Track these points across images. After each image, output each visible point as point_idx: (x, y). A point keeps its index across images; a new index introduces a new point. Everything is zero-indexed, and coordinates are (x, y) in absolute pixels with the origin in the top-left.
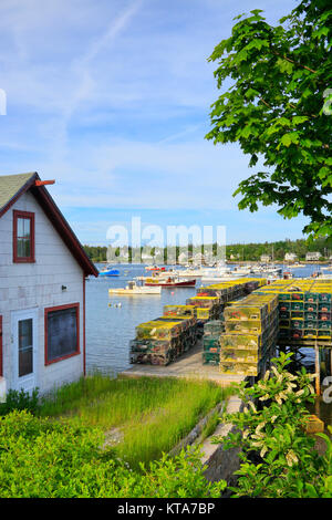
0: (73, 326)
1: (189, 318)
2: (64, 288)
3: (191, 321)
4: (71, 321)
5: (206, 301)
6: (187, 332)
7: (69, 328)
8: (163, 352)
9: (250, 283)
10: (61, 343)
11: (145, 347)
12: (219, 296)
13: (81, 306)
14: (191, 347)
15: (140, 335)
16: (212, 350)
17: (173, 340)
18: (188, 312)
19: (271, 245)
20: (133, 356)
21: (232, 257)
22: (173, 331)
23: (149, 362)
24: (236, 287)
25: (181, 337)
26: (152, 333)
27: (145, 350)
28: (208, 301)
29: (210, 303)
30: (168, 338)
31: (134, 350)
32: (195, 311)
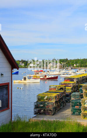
0: (6, 94)
1: (62, 91)
2: (2, 75)
3: (64, 93)
4: (5, 92)
5: (69, 84)
6: (62, 99)
7: (4, 95)
8: (51, 108)
11: (42, 105)
12: (75, 81)
13: (10, 84)
14: (63, 106)
15: (39, 99)
16: (76, 107)
17: (56, 102)
18: (61, 89)
20: (35, 110)
21: (75, 65)
22: (56, 97)
23: (45, 113)
24: (83, 77)
25: (59, 101)
26: (45, 98)
27: (42, 107)
28: (70, 84)
29: (72, 85)
30: (54, 101)
31: (36, 107)
32: (65, 88)
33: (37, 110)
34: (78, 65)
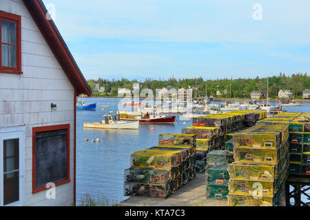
0: (63, 150)
1: (188, 147)
2: (53, 106)
3: (191, 151)
5: (203, 131)
6: (187, 163)
7: (59, 152)
8: (163, 183)
9: (250, 115)
10: (50, 169)
11: (142, 176)
12: (218, 126)
13: (72, 128)
14: (190, 180)
15: (136, 163)
16: (218, 182)
17: (174, 170)
19: (263, 80)
20: (128, 187)
21: (218, 93)
22: (173, 159)
23: (147, 194)
24: (235, 117)
25: (181, 168)
26: (149, 161)
27: (142, 180)
28: (207, 131)
29: (209, 134)
30: (168, 168)
31: (130, 179)
32: (195, 141)
33: (130, 187)
34: (225, 92)
